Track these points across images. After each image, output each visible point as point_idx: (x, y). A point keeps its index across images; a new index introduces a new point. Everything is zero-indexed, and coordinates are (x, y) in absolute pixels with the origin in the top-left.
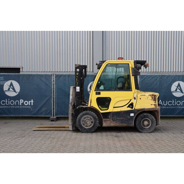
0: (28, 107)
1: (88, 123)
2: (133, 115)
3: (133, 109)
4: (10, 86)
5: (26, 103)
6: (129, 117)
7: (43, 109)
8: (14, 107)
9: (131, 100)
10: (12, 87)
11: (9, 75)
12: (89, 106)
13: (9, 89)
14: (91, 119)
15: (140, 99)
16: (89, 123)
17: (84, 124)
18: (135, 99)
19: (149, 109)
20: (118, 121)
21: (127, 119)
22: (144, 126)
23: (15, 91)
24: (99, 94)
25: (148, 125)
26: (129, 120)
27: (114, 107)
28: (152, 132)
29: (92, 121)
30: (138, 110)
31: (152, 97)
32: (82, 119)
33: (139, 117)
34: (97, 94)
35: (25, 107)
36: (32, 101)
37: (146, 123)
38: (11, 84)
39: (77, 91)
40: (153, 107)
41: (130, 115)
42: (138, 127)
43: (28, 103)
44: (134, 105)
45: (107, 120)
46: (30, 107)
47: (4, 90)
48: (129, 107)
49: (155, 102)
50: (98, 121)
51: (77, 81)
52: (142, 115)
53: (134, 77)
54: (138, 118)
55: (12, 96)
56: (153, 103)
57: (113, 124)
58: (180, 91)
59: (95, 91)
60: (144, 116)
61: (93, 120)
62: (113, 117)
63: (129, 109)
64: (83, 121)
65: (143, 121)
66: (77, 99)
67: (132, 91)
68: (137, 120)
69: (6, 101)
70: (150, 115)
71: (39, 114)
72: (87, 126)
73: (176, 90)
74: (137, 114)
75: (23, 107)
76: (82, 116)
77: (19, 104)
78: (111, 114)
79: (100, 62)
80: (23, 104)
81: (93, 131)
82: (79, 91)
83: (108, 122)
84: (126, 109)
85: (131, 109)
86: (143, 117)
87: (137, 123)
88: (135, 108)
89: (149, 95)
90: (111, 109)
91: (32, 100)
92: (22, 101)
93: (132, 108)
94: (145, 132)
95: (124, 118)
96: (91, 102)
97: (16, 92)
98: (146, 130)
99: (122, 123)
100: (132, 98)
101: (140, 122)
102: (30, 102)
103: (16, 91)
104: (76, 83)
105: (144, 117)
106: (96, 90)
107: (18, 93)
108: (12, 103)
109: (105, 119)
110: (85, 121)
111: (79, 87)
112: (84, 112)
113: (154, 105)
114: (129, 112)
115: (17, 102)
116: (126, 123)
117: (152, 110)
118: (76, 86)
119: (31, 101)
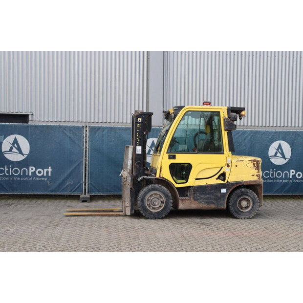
0: (43, 179)
1: (156, 203)
2: (225, 192)
3: (226, 182)
4: (13, 144)
5: (40, 172)
6: (219, 195)
7: (68, 183)
8: (19, 179)
9: (222, 167)
10: (16, 145)
11: (12, 126)
12: (158, 176)
13: (11, 148)
14: (161, 197)
15: (236, 166)
16: (158, 203)
17: (149, 206)
18: (228, 166)
19: (250, 181)
20: (201, 200)
21: (216, 198)
22: (242, 208)
23: (21, 152)
24: (174, 157)
25: (247, 207)
26: (220, 198)
27: (196, 179)
28: (253, 218)
29: (162, 200)
30: (233, 184)
31: (254, 164)
32: (147, 198)
33: (234, 194)
34: (170, 158)
35: (38, 179)
36: (50, 170)
37: (244, 203)
38: (15, 141)
39: (137, 153)
40: (255, 178)
41: (220, 191)
42: (232, 209)
43: (44, 172)
44: (227, 175)
45: (185, 199)
46: (46, 179)
47: (3, 151)
48: (218, 178)
49: (259, 172)
50: (172, 201)
52: (238, 191)
53: (228, 133)
54: (233, 196)
55: (15, 160)
56: (255, 172)
57: (194, 205)
58: (281, 156)
59: (167, 153)
60: (242, 192)
61: (164, 199)
62: (194, 194)
63: (220, 182)
64: (148, 200)
65: (240, 200)
66: (138, 166)
67: (223, 153)
68: (231, 199)
69: (6, 169)
70: (251, 191)
71: (62, 191)
72: (154, 208)
73: (275, 155)
74: (231, 189)
75: (34, 178)
76: (146, 193)
77: (27, 174)
78: (191, 190)
80: (34, 173)
81: (164, 216)
82: (140, 153)
83: (187, 202)
84: (214, 181)
85: (223, 182)
86: (240, 194)
87: (230, 204)
88: (229, 181)
89: (249, 161)
90: (191, 182)
91: (50, 167)
92: (32, 169)
93: (224, 180)
94: (243, 217)
95: (211, 196)
96: (161, 171)
97: (23, 155)
98: (244, 214)
99: (208, 203)
100: (223, 164)
101: (235, 202)
102: (45, 170)
103: (24, 153)
104: (136, 141)
105: (242, 195)
106: (169, 151)
107: (26, 156)
108: (16, 171)
109: (182, 198)
110: (152, 200)
111: (141, 147)
112: (150, 186)
113: (257, 175)
114: (218, 187)
115: (24, 171)
116: (214, 204)
117: (254, 183)
119: (48, 168)
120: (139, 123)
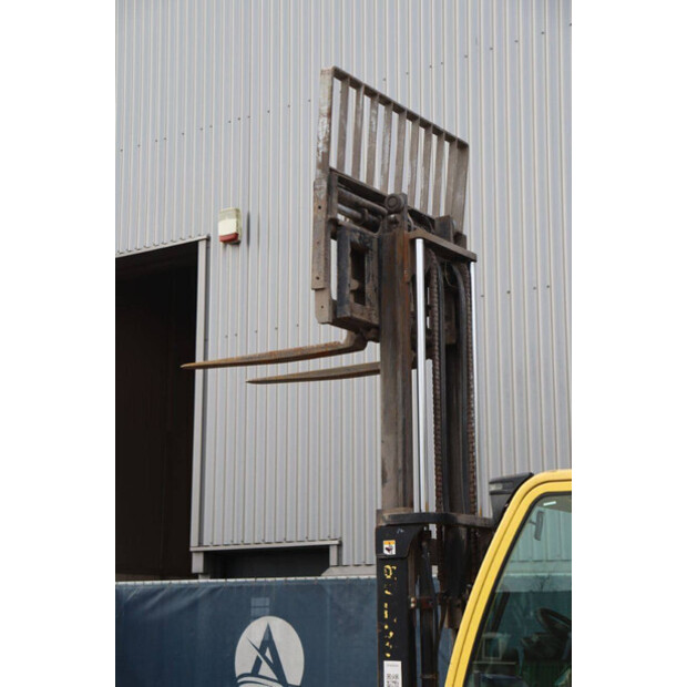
47: (238, 673)
51: (388, 621)
79: (493, 488)
111: (399, 663)
118: (383, 658)
120: (389, 560)
